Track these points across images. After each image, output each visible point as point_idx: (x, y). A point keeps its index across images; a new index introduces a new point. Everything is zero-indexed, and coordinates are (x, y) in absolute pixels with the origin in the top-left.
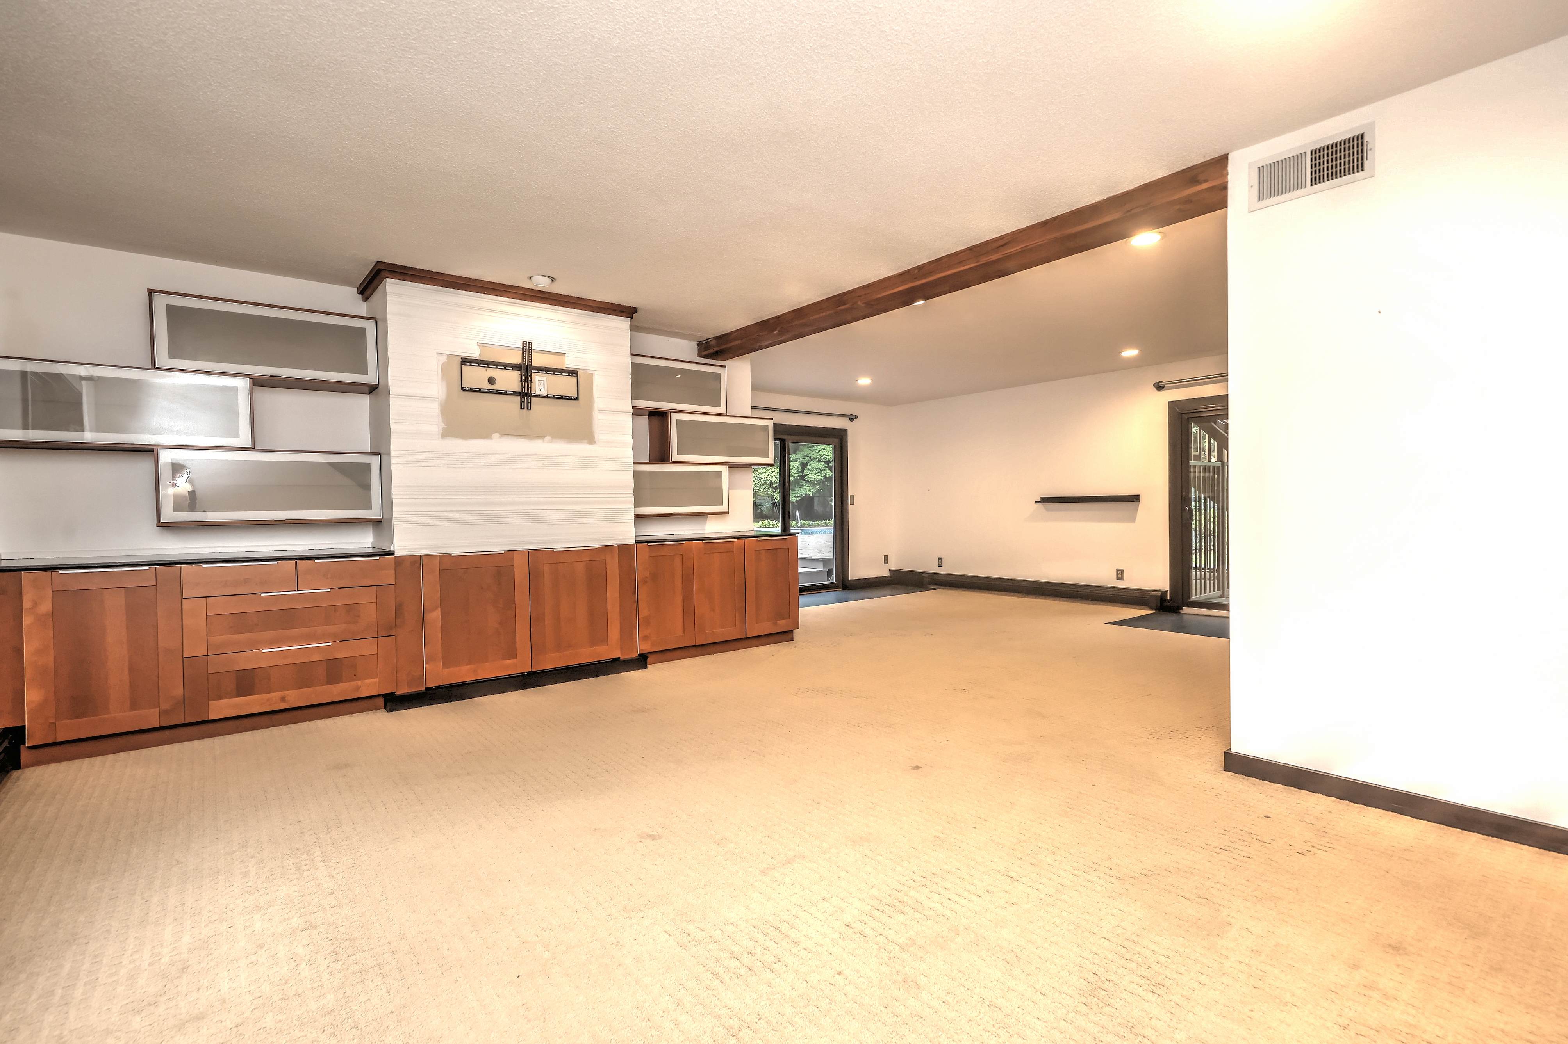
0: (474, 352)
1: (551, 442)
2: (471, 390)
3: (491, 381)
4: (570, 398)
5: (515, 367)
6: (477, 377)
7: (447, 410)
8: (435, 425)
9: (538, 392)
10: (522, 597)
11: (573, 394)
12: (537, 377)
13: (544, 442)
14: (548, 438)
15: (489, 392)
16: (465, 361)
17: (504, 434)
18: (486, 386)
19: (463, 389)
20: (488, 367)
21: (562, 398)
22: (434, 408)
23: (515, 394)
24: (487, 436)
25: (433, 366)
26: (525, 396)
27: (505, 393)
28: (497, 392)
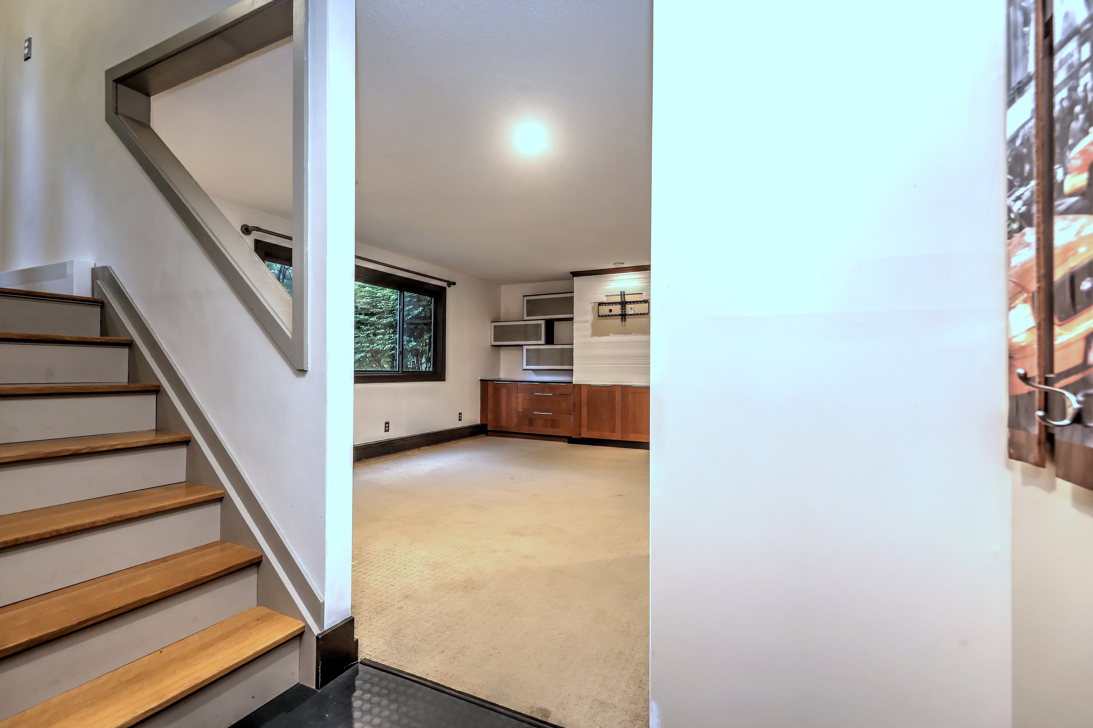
0: (605, 300)
1: (635, 335)
2: (602, 316)
3: (611, 311)
4: (645, 314)
5: (619, 303)
6: (604, 310)
7: (594, 326)
8: (589, 332)
9: (630, 313)
10: (618, 407)
11: (646, 312)
12: (628, 307)
13: (632, 335)
14: (634, 334)
15: (609, 316)
16: (600, 304)
17: (614, 334)
18: (608, 313)
19: (599, 316)
20: (609, 305)
21: (641, 314)
22: (589, 325)
23: (620, 315)
24: (608, 335)
25: (589, 307)
26: (623, 316)
27: (616, 315)
28: (612, 315)
